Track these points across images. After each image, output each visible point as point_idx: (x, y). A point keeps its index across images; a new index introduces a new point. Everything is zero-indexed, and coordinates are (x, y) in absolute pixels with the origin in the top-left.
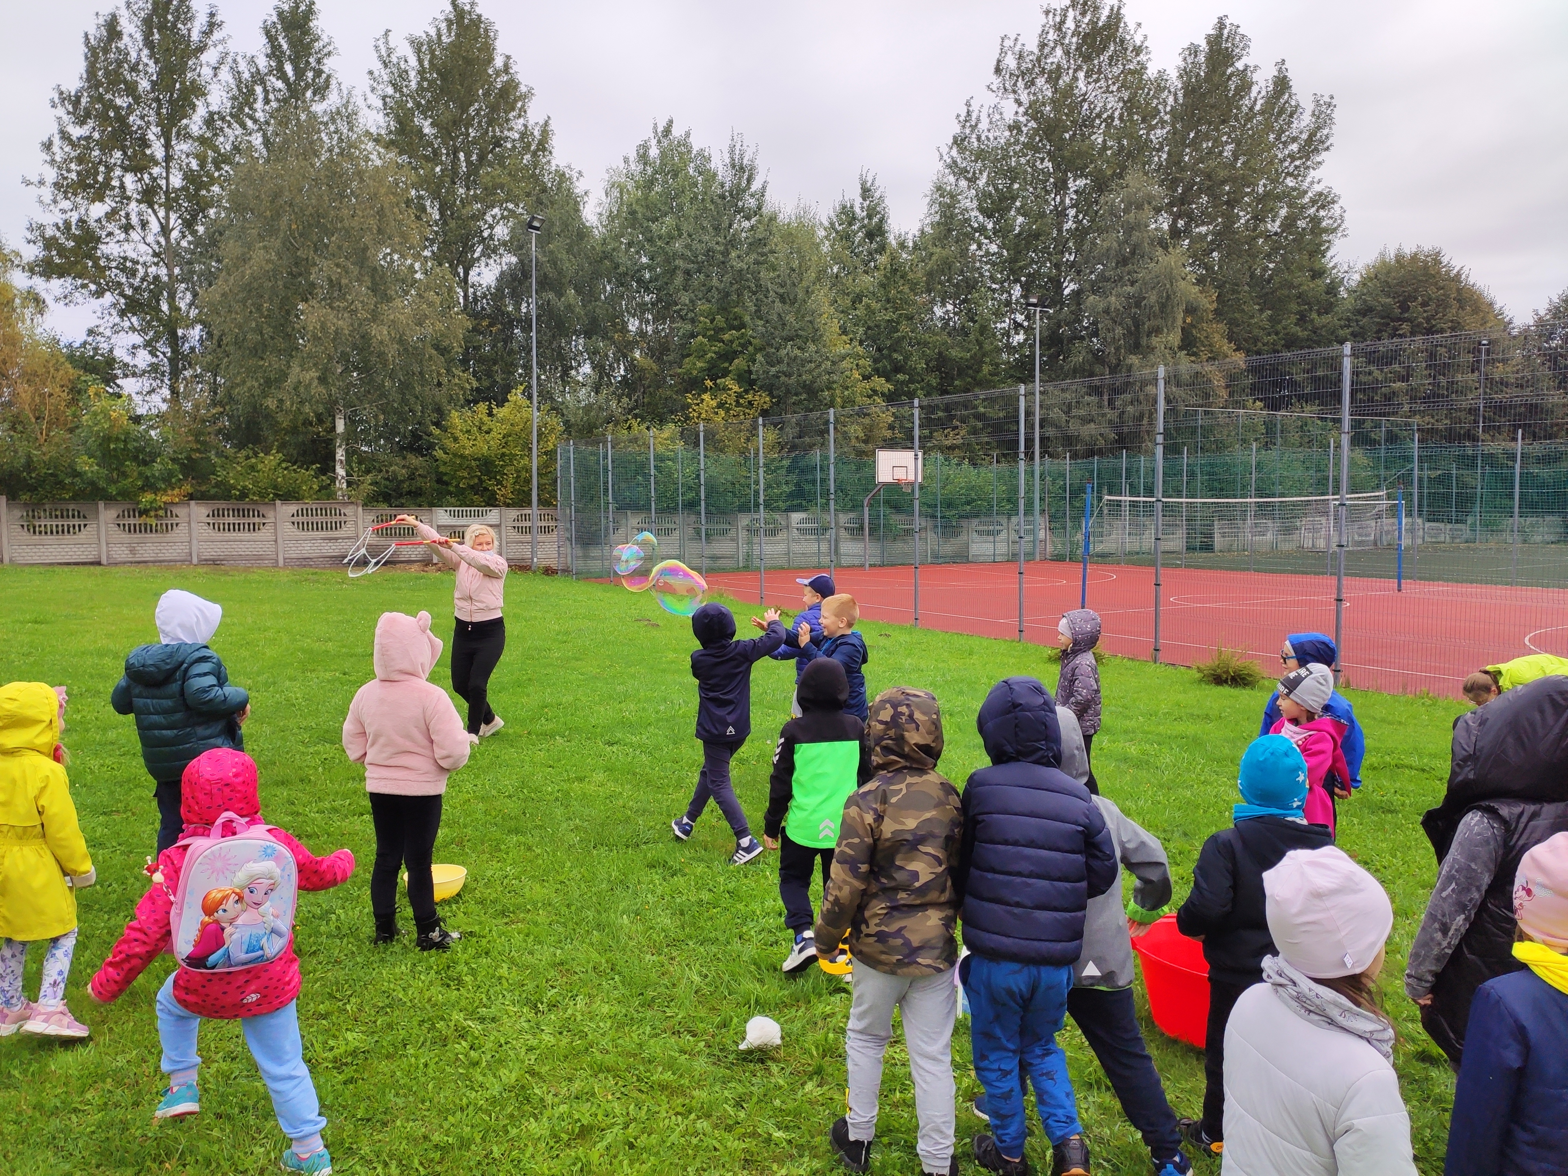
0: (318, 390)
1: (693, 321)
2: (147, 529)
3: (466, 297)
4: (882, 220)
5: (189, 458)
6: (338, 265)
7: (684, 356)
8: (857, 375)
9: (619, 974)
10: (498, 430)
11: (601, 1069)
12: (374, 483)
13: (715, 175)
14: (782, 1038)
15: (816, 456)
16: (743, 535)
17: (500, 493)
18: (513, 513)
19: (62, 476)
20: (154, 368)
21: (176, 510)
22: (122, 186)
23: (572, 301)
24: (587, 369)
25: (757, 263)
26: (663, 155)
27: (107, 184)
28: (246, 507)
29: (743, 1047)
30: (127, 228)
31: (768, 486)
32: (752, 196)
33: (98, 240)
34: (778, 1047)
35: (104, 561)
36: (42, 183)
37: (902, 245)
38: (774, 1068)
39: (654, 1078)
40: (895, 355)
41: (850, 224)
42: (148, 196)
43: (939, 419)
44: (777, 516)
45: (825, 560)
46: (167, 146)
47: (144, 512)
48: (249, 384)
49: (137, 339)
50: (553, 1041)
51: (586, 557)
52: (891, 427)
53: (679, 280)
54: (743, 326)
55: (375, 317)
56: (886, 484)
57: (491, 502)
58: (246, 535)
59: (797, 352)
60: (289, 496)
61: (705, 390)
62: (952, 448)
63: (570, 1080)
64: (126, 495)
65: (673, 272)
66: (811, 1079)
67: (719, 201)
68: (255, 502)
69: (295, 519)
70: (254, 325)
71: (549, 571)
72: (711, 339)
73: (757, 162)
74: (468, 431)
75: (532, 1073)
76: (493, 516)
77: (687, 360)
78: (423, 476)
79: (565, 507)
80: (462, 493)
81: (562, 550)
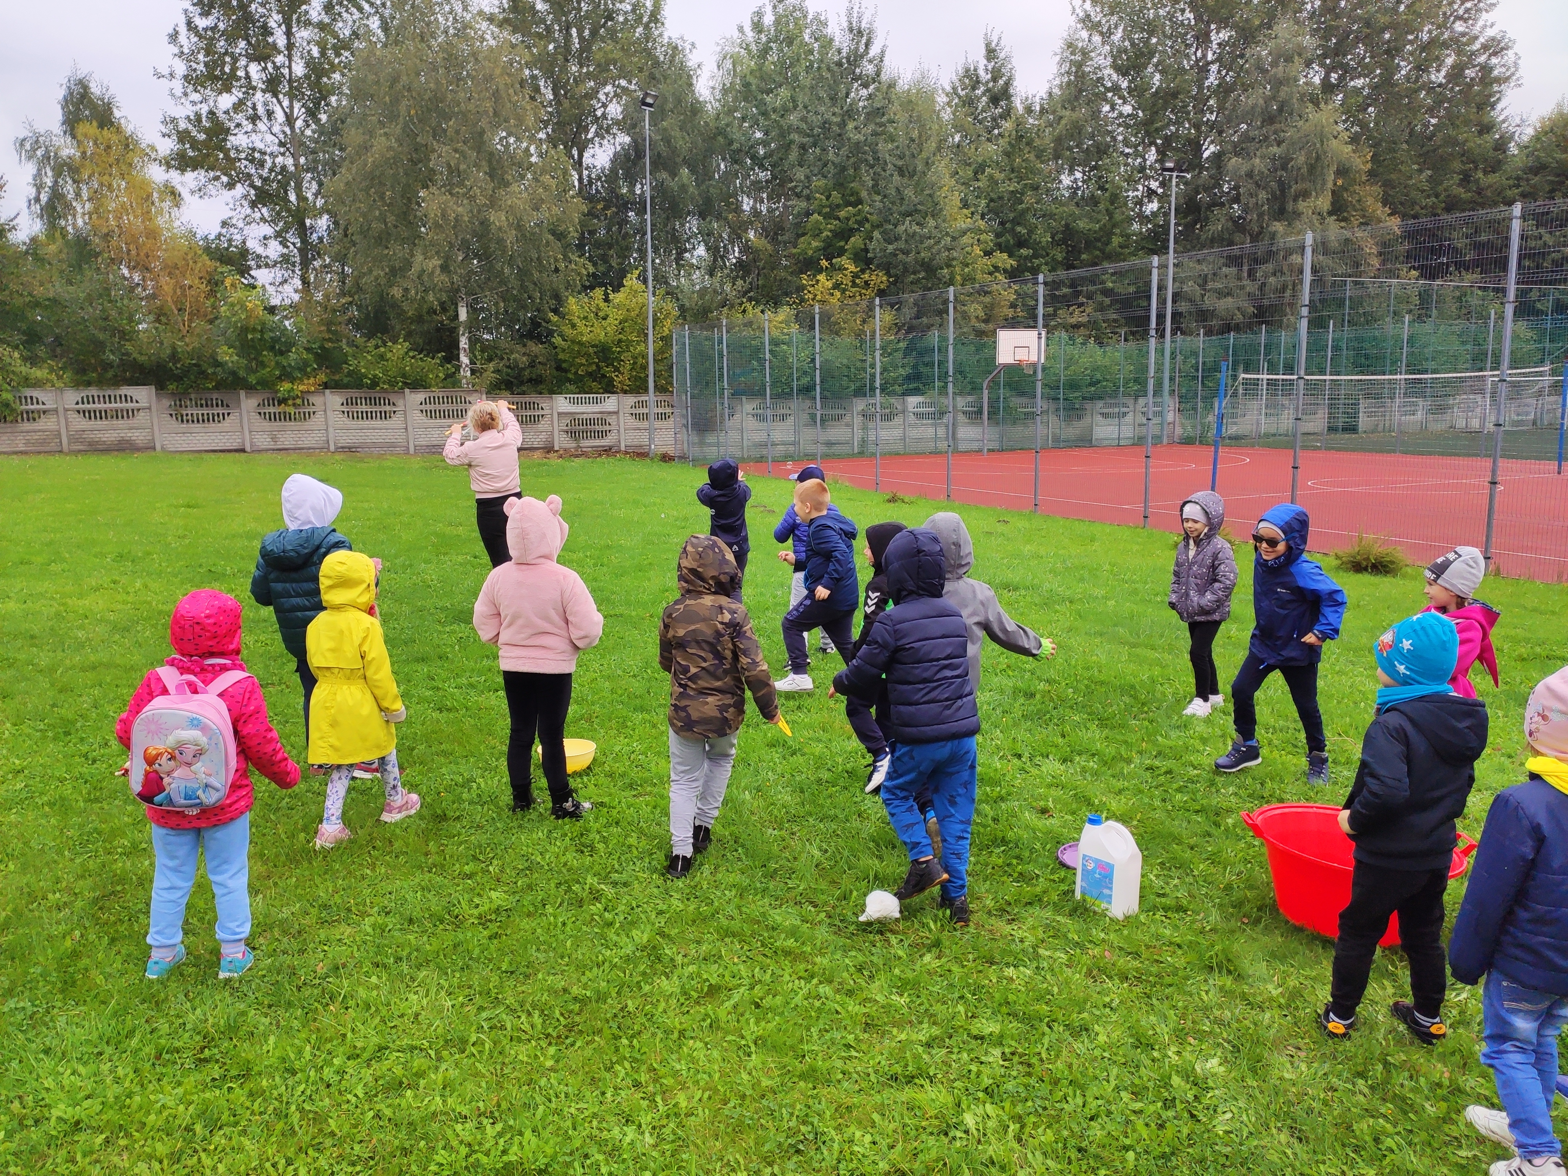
0: (440, 278)
1: (808, 198)
2: (287, 417)
3: (580, 180)
4: (1008, 84)
5: (322, 347)
6: (456, 151)
7: (799, 236)
8: (978, 251)
9: (743, 846)
10: (615, 316)
11: (726, 933)
12: (497, 371)
13: (832, 40)
14: (901, 912)
15: (934, 337)
16: (858, 420)
17: (617, 379)
18: (630, 400)
19: (205, 366)
20: (285, 259)
21: (313, 399)
22: (248, 77)
23: (685, 180)
24: (701, 251)
25: (875, 134)
26: (777, 22)
27: (233, 76)
28: (377, 395)
29: (862, 918)
30: (254, 118)
31: (884, 370)
32: (870, 61)
33: (227, 131)
34: (897, 920)
35: (248, 449)
36: (172, 75)
37: (1029, 110)
38: (894, 940)
39: (778, 944)
40: (1019, 229)
41: (974, 88)
42: (272, 85)
43: (1064, 296)
44: (892, 400)
45: (943, 445)
46: (289, 34)
47: (283, 401)
48: (375, 273)
49: (267, 230)
50: (682, 907)
51: (702, 443)
52: (1013, 306)
53: (794, 155)
54: (860, 202)
55: (493, 203)
56: (1006, 366)
57: (609, 388)
58: (377, 423)
59: (916, 228)
60: (417, 384)
61: (820, 271)
62: (1076, 326)
63: (698, 942)
64: (266, 385)
65: (787, 147)
66: (929, 951)
67: (836, 68)
68: (386, 391)
69: (423, 407)
70: (377, 213)
71: (666, 458)
72: (827, 216)
73: (875, 25)
74: (585, 318)
75: (662, 934)
76: (611, 403)
77: (802, 240)
78: (543, 364)
79: (681, 393)
80: (581, 380)
81: (679, 436)
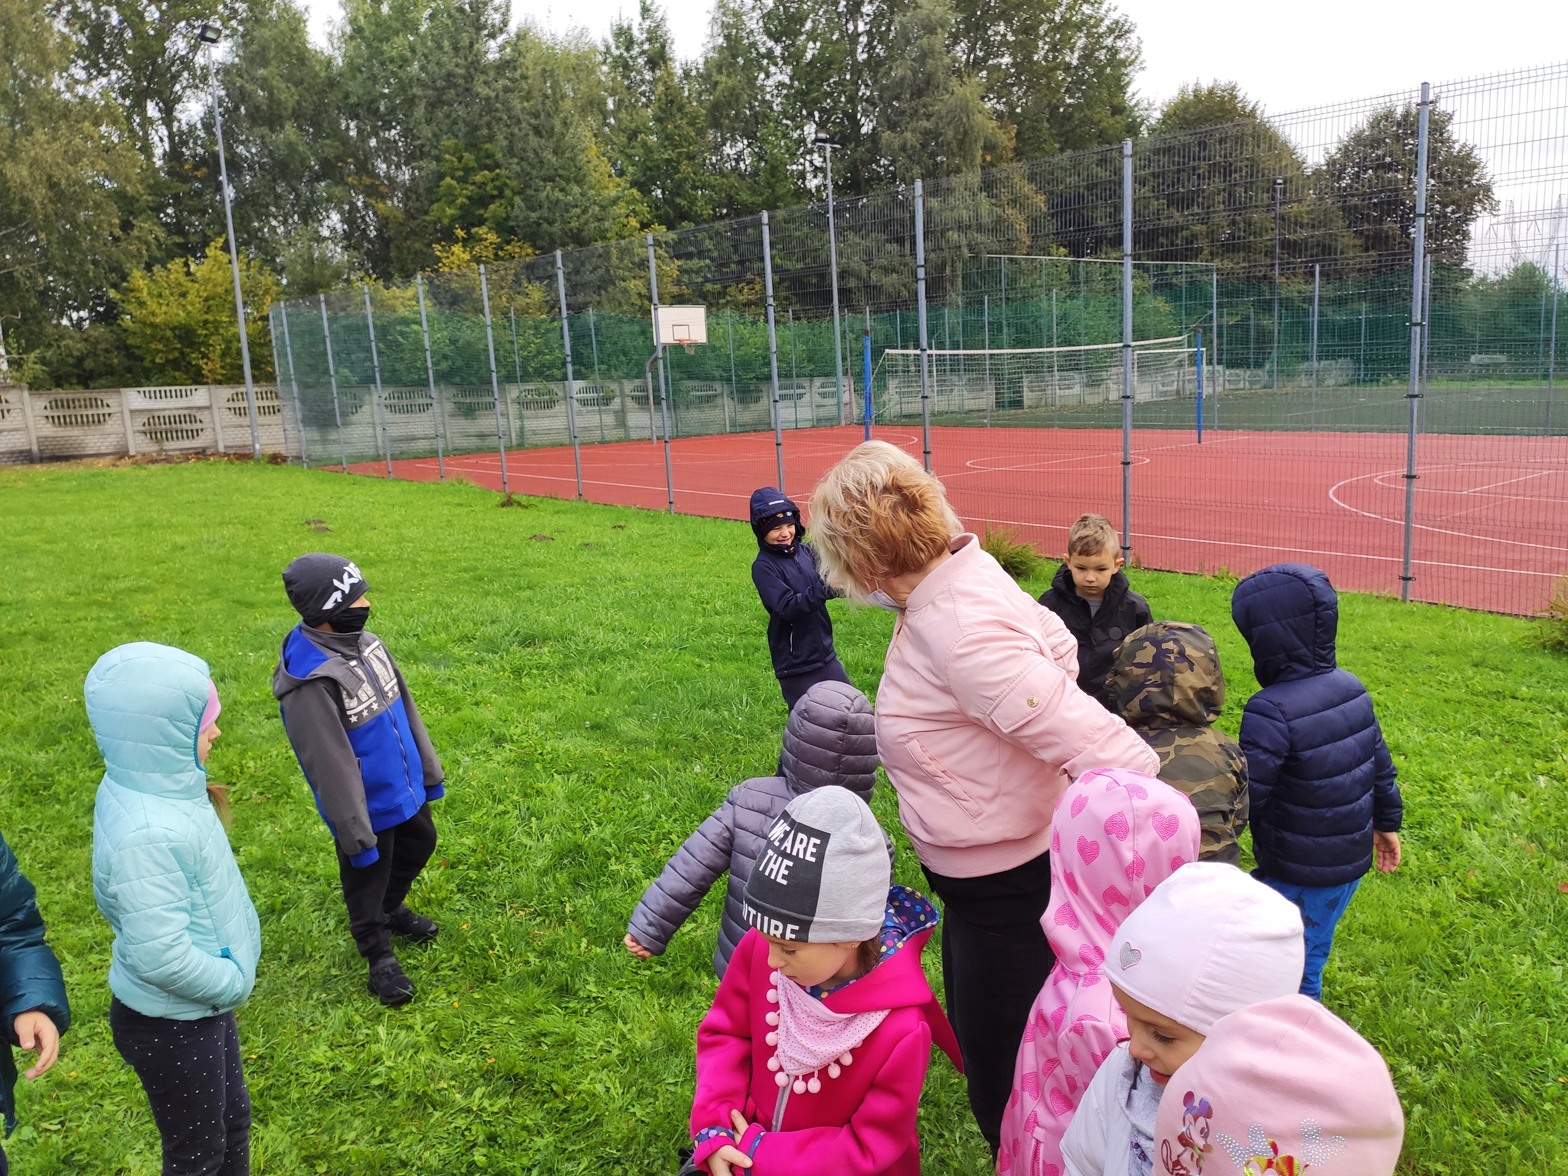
1: (438, 159)
4: (664, 45)
7: (432, 202)
8: (634, 223)
10: (198, 293)
12: (42, 362)
15: (589, 316)
16: (512, 408)
17: (207, 368)
18: (226, 392)
24: (334, 221)
25: (507, 90)
32: (495, 10)
37: (686, 75)
40: (676, 199)
41: (628, 49)
43: (732, 272)
44: (549, 386)
45: (610, 434)
51: (323, 441)
52: (677, 282)
53: (419, 112)
54: (498, 166)
56: (667, 346)
57: (198, 378)
59: (558, 194)
61: (456, 241)
62: (747, 305)
65: (412, 102)
67: (458, 16)
71: (276, 459)
72: (461, 180)
74: (160, 295)
76: (200, 396)
77: (435, 206)
78: (107, 351)
79: (287, 381)
80: (161, 369)
81: (291, 434)
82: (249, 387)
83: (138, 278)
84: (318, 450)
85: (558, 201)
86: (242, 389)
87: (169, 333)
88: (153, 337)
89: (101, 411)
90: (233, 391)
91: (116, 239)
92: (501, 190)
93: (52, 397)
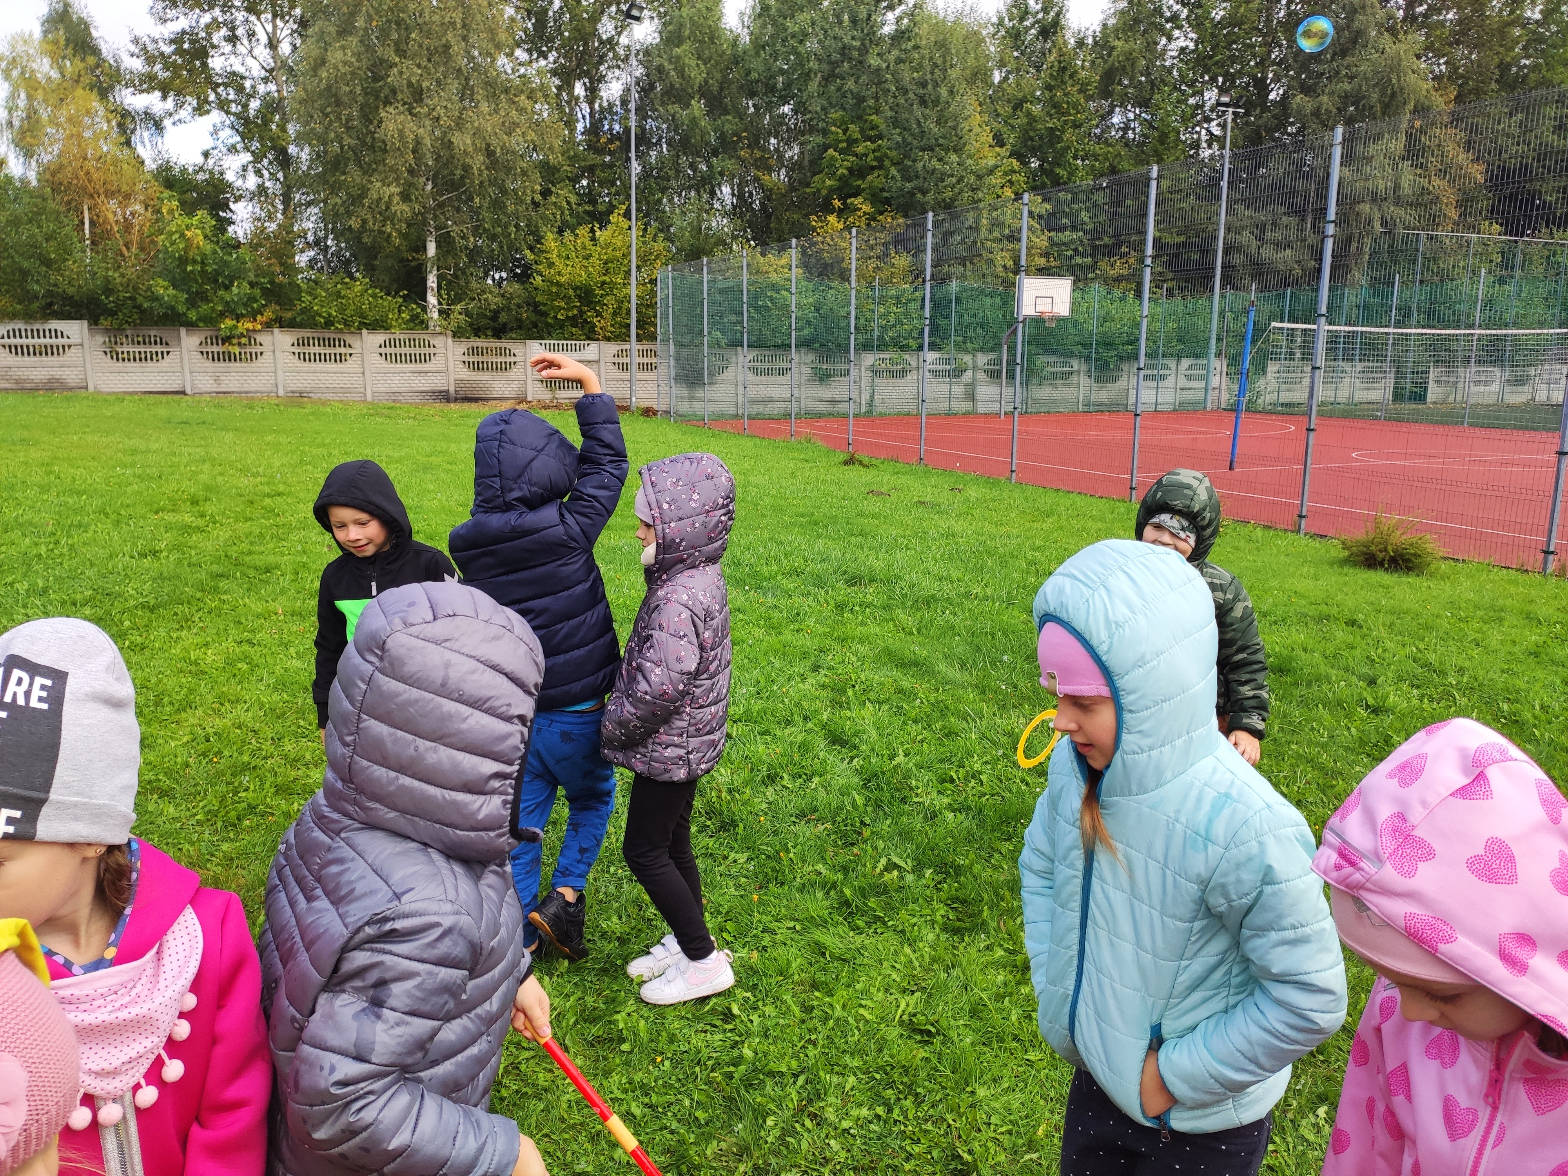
1: (825, 132)
2: (230, 357)
6: (418, 66)
7: (815, 174)
8: (1009, 193)
10: (600, 256)
12: (466, 313)
15: (952, 286)
16: (866, 376)
17: (599, 325)
18: (613, 348)
19: (140, 300)
20: (264, 192)
21: (260, 338)
28: (332, 336)
33: (207, 53)
35: (188, 391)
37: (1080, 43)
47: (227, 340)
53: (813, 86)
54: (879, 136)
56: (1027, 318)
57: (591, 335)
58: (331, 366)
59: (935, 163)
60: (378, 325)
61: (832, 211)
64: (210, 321)
68: (341, 331)
69: (383, 350)
71: (648, 412)
72: (843, 152)
74: (567, 257)
76: (591, 350)
77: (816, 178)
78: (519, 306)
79: (666, 341)
80: (561, 325)
81: (664, 389)
82: (634, 345)
83: (550, 240)
84: (684, 407)
85: (934, 170)
86: (628, 346)
87: (571, 292)
88: (557, 294)
89: (508, 360)
90: (619, 348)
91: (536, 204)
92: (880, 160)
93: (470, 345)
